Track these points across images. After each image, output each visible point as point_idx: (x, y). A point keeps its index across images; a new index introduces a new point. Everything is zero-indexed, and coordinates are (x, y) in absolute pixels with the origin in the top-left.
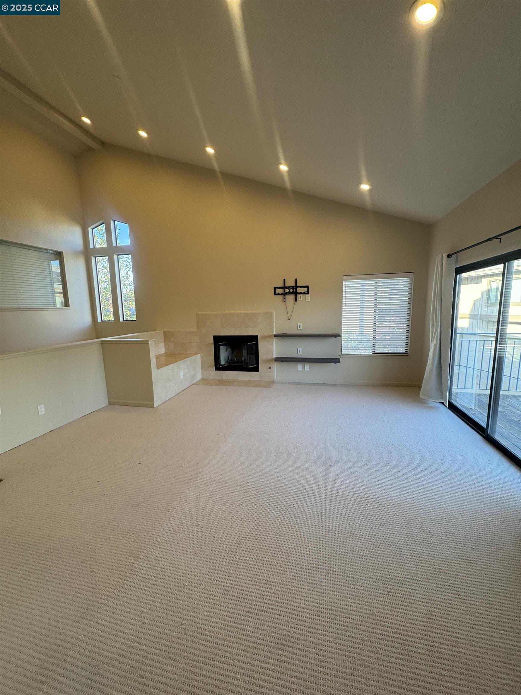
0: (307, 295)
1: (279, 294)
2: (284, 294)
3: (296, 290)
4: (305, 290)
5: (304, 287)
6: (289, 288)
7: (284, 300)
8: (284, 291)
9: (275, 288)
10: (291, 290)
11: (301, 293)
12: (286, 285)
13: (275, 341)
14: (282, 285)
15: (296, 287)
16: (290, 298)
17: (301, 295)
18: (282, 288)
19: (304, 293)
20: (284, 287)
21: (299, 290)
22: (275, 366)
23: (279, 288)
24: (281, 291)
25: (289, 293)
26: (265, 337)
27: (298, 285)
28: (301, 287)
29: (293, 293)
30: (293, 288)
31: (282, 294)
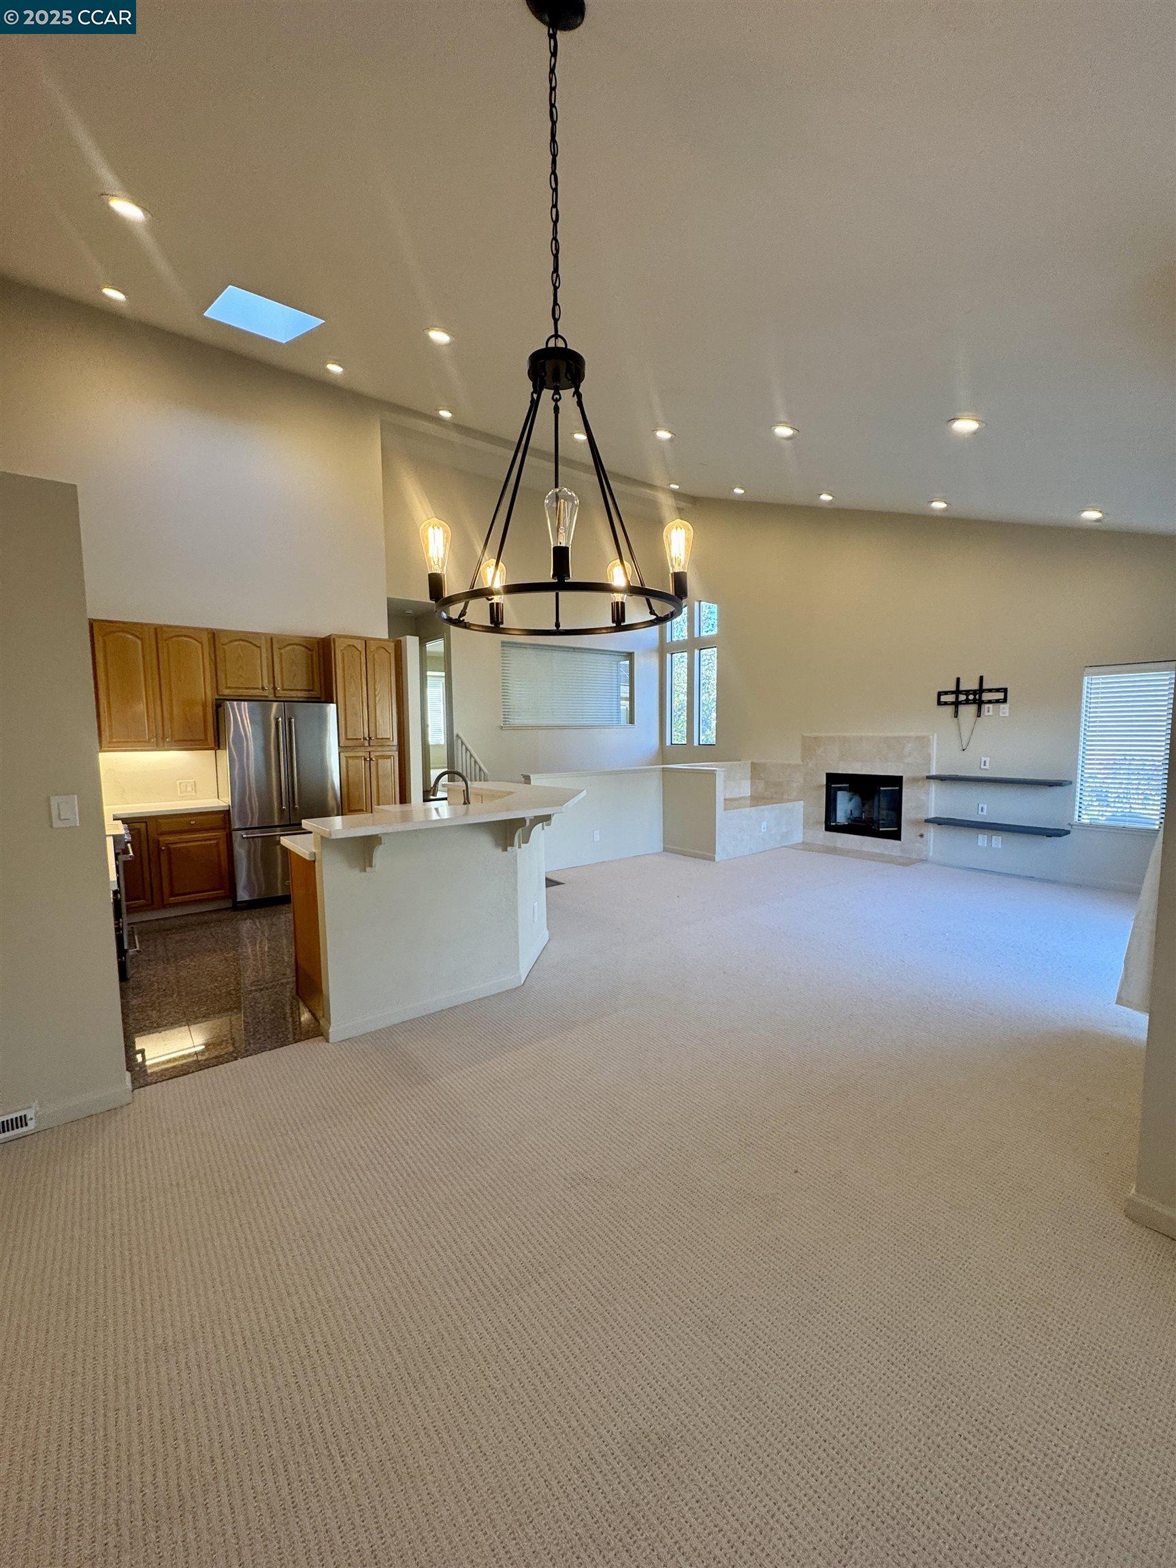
0: (1002, 706)
1: (946, 703)
2: (956, 704)
3: (980, 697)
4: (1001, 696)
5: (998, 690)
6: (967, 693)
7: (956, 714)
8: (957, 698)
9: (940, 694)
10: (971, 697)
11: (990, 702)
12: (962, 688)
13: (934, 787)
14: (953, 688)
15: (981, 690)
16: (968, 711)
17: (991, 706)
18: (952, 692)
19: (997, 701)
20: (957, 692)
21: (987, 696)
22: (932, 832)
23: (946, 693)
24: (951, 698)
25: (967, 702)
26: (915, 780)
27: (985, 686)
28: (990, 690)
29: (974, 701)
30: (974, 692)
31: (952, 703)
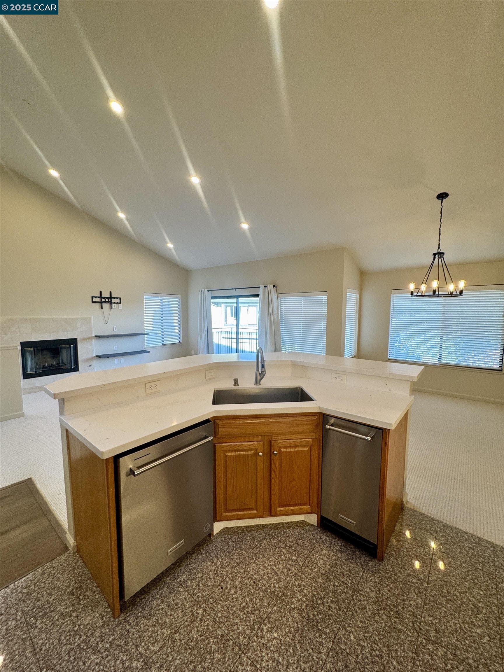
0: (119, 305)
1: (96, 302)
2: (101, 303)
3: (111, 300)
4: (118, 301)
5: (117, 298)
6: (105, 298)
8: (101, 300)
9: (93, 298)
10: (107, 300)
11: (114, 303)
12: (103, 296)
13: (94, 342)
14: (99, 296)
15: (111, 298)
16: (106, 306)
17: (115, 304)
18: (99, 297)
19: (117, 303)
20: (101, 297)
21: (113, 300)
22: (96, 364)
23: (96, 297)
24: (98, 300)
25: (105, 302)
26: (84, 339)
28: (114, 298)
29: (108, 302)
30: (108, 298)
31: (99, 302)
